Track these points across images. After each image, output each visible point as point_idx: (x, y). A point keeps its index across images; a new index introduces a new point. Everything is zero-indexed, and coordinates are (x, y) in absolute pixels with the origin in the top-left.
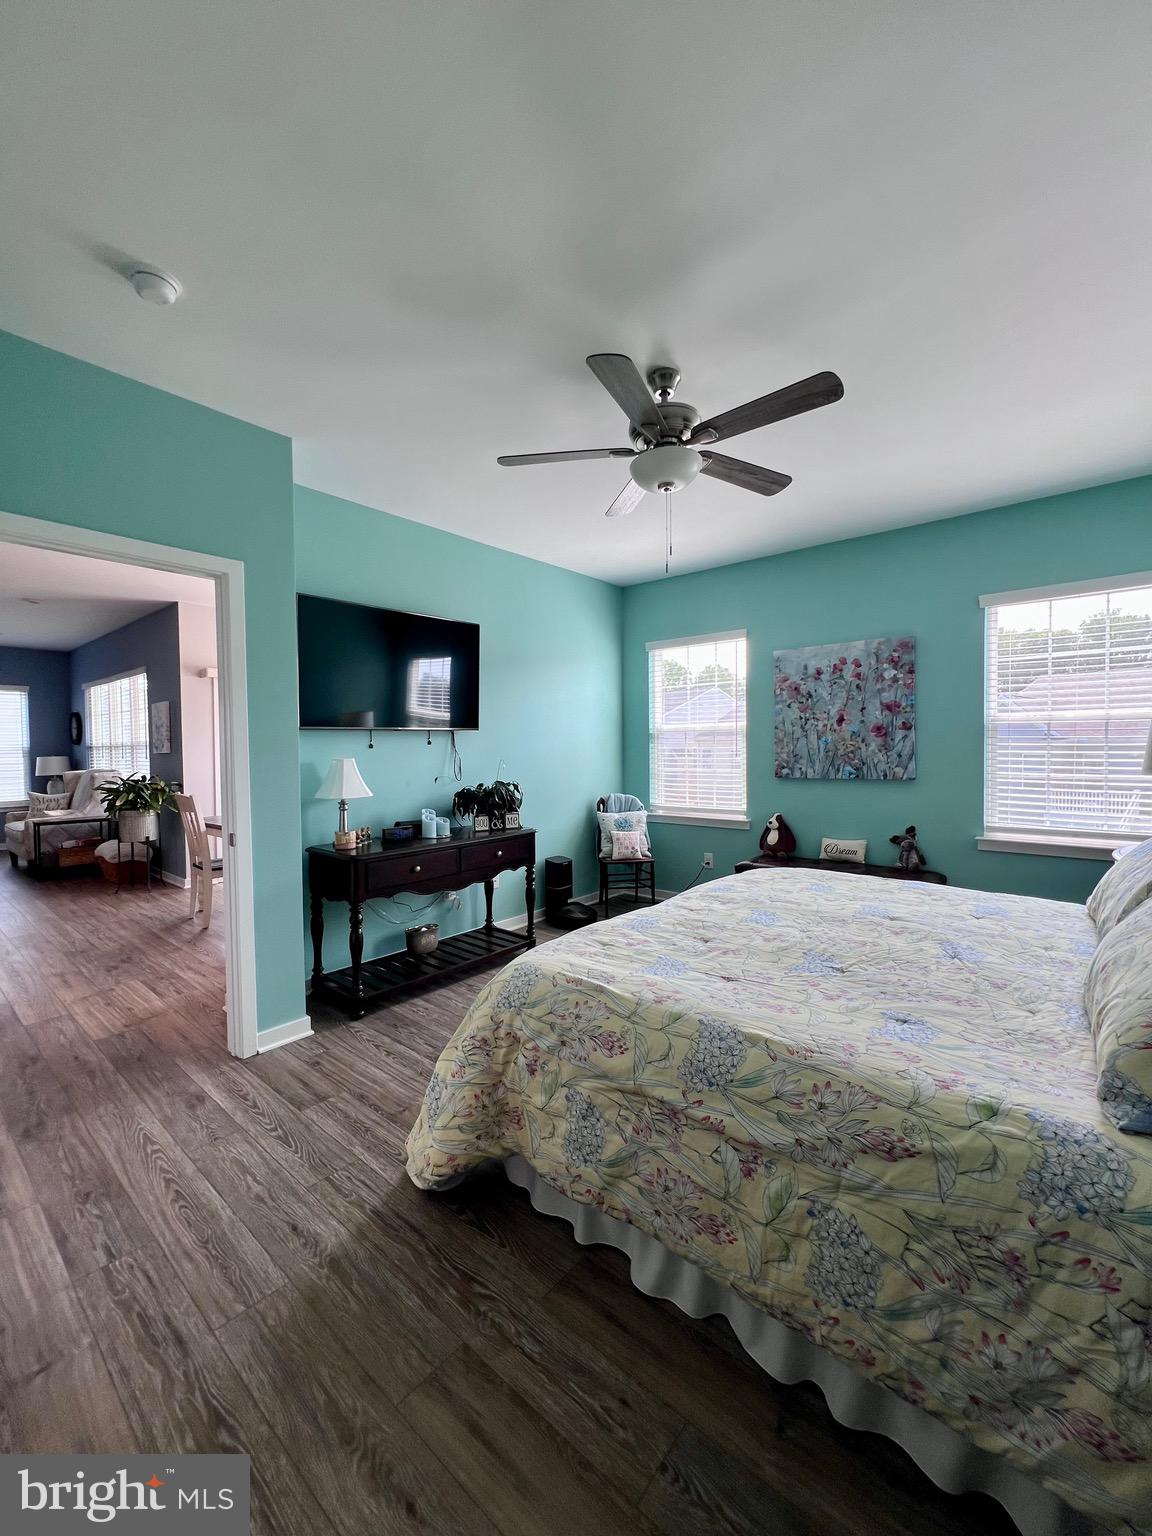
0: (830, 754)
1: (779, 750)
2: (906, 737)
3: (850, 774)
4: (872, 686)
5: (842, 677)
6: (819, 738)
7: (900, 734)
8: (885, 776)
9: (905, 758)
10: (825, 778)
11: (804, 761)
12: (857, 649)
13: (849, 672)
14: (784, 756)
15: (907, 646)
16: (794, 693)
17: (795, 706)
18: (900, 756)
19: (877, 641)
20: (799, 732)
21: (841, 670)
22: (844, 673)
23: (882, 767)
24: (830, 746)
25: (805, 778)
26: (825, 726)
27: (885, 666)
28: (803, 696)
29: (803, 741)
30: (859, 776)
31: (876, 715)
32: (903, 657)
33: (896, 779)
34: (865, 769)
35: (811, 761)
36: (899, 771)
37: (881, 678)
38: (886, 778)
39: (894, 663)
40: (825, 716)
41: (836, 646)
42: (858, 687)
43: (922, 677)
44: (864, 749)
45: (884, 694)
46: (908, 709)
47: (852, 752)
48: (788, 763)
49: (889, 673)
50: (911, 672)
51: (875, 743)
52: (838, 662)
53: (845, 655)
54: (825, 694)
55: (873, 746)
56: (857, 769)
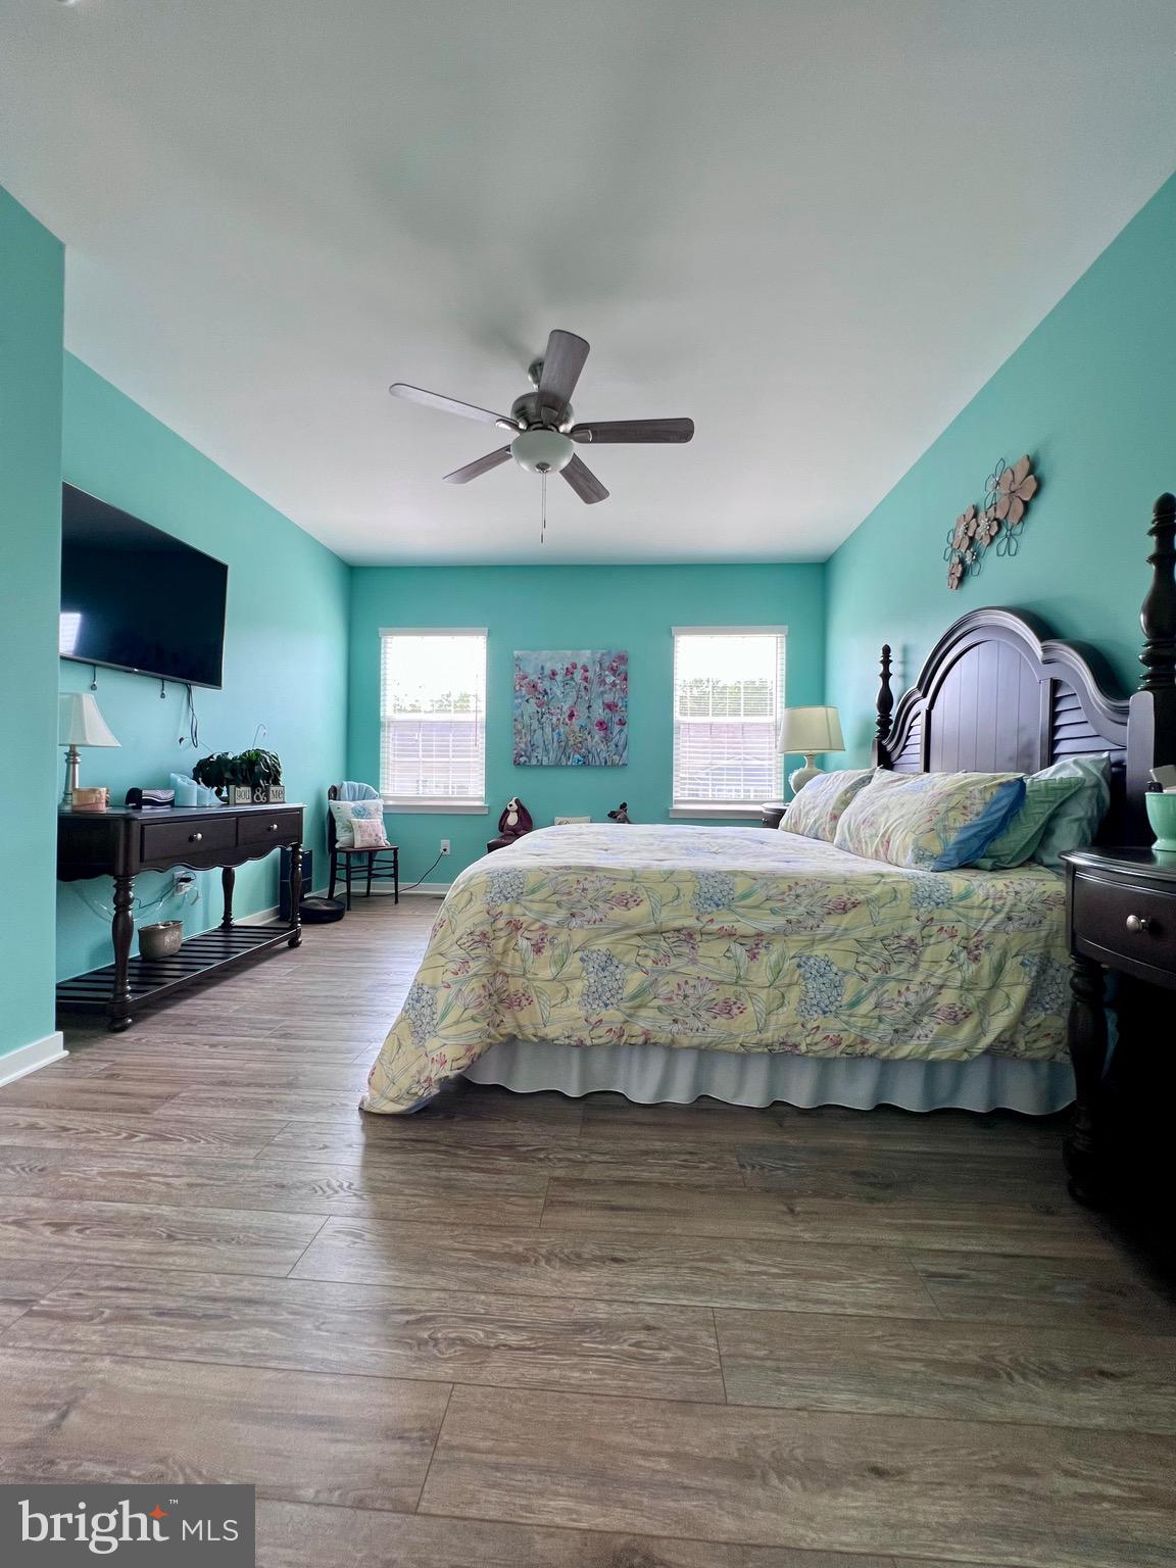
0: (562, 744)
1: (517, 740)
2: (621, 730)
3: (579, 761)
4: (596, 689)
5: (572, 679)
6: (553, 730)
7: (617, 728)
8: (606, 762)
9: (620, 748)
10: (558, 765)
11: (540, 750)
12: (585, 657)
13: (578, 675)
14: (523, 746)
15: (623, 659)
16: (532, 689)
17: (532, 701)
18: (617, 746)
19: (601, 651)
20: (535, 725)
21: (572, 673)
22: (575, 675)
23: (603, 755)
24: (563, 738)
25: (540, 765)
26: (558, 719)
27: (607, 673)
28: (540, 693)
29: (539, 732)
30: (585, 764)
31: (599, 712)
32: (618, 666)
33: (614, 765)
34: (590, 756)
35: (547, 751)
36: (616, 758)
37: (603, 682)
38: (607, 765)
39: (614, 671)
40: (558, 711)
41: (569, 652)
42: (585, 688)
43: (632, 684)
44: (589, 740)
45: (605, 696)
46: (623, 709)
47: (580, 742)
48: (525, 751)
49: (610, 679)
50: (626, 679)
51: (598, 735)
52: (570, 666)
53: (576, 661)
54: (558, 693)
55: (597, 738)
56: (584, 757)
